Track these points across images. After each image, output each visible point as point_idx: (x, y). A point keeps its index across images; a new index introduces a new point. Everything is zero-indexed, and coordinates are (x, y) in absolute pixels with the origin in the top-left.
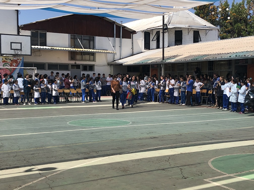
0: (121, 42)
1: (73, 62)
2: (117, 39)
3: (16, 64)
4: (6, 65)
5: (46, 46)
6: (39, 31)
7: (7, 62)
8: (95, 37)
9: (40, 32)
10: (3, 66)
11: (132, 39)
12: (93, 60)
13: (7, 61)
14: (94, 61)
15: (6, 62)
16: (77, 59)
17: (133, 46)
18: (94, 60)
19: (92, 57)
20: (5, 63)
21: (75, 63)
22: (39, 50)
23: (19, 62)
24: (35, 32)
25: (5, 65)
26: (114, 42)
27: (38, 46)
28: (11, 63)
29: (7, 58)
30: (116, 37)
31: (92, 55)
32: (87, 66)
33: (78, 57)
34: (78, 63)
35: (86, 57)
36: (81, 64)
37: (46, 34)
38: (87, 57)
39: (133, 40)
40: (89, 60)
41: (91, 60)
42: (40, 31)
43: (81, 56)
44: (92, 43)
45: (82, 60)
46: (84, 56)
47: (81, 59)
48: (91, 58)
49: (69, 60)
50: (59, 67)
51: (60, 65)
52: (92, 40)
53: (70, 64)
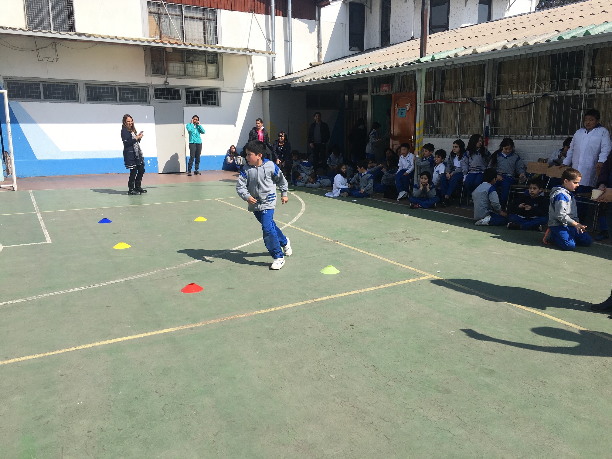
0: (288, 29)
1: (158, 81)
2: (279, 20)
5: (74, 31)
8: (218, 11)
11: (317, 22)
12: (215, 75)
14: (220, 79)
16: (170, 72)
17: (319, 39)
18: (218, 76)
19: (212, 69)
21: (166, 83)
22: (54, 43)
26: (272, 27)
30: (275, 14)
31: (212, 62)
32: (199, 92)
33: (174, 67)
34: (174, 82)
35: (196, 67)
36: (183, 87)
38: (199, 68)
39: (319, 24)
40: (206, 76)
41: (209, 74)
43: (182, 65)
44: (210, 26)
45: (185, 75)
46: (189, 66)
47: (182, 73)
48: (209, 71)
49: (147, 76)
50: (120, 93)
51: (123, 89)
52: (211, 21)
53: (152, 85)
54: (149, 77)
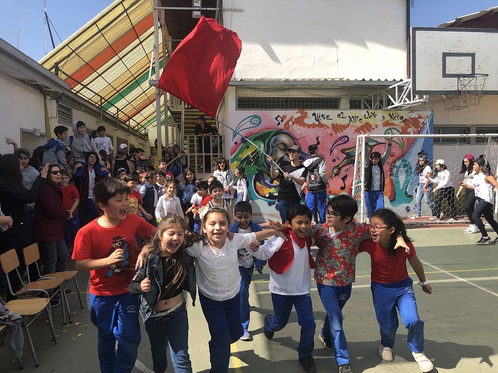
3: (415, 128)
7: (395, 125)
13: (395, 122)
15: (392, 124)
20: (389, 127)
23: (423, 124)
25: (389, 132)
28: (403, 128)
29: (394, 115)
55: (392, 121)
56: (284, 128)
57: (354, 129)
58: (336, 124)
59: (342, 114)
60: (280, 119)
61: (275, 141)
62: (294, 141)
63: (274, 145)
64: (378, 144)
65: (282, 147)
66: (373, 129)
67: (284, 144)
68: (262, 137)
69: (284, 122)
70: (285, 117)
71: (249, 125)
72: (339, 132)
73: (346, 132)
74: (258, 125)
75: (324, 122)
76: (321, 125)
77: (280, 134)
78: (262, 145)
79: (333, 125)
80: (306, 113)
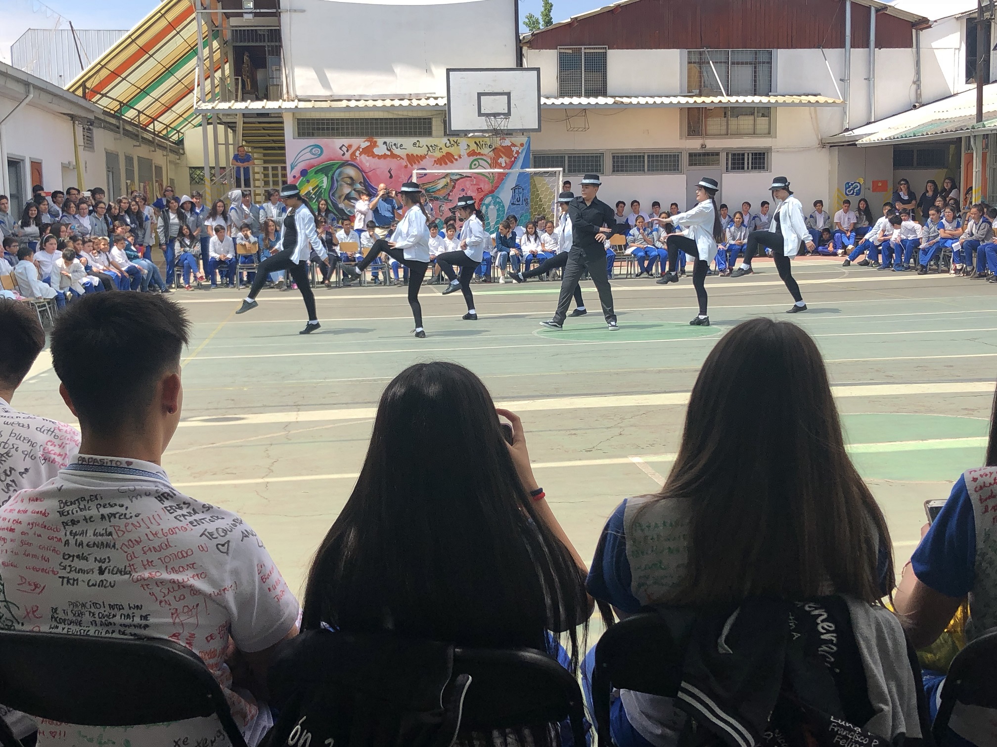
0: (870, 64)
1: (694, 144)
2: (858, 54)
3: (508, 160)
4: (479, 165)
5: (604, 94)
6: (583, 47)
7: (482, 155)
8: (774, 51)
9: (587, 51)
10: (471, 168)
11: (914, 49)
12: (766, 131)
13: (482, 152)
14: (771, 137)
15: (479, 154)
16: (709, 132)
17: (918, 72)
18: (769, 133)
19: (762, 122)
20: (475, 157)
21: (703, 146)
22: (584, 110)
23: (517, 152)
24: (570, 51)
25: (475, 165)
26: (846, 63)
27: (580, 96)
28: (492, 158)
29: (481, 143)
30: (852, 47)
31: (763, 116)
32: (743, 155)
33: (714, 124)
34: (713, 144)
35: (741, 122)
36: (724, 149)
37: (605, 55)
38: (746, 122)
39: (918, 53)
40: (754, 134)
41: (758, 131)
42: (585, 48)
43: (724, 121)
44: (762, 70)
45: (727, 134)
46: (733, 122)
47: (724, 132)
48: (758, 127)
49: (681, 139)
50: (648, 161)
51: (653, 156)
52: (764, 65)
53: (685, 149)
54: (683, 141)
55: (479, 150)
56: (350, 159)
57: (434, 159)
58: (412, 155)
59: (418, 143)
60: (344, 149)
61: (340, 174)
62: (363, 176)
63: (339, 179)
64: (461, 178)
65: (349, 181)
66: (456, 160)
67: (351, 178)
68: (325, 170)
69: (350, 152)
70: (350, 146)
71: (309, 156)
72: (415, 163)
73: (423, 163)
74: (320, 155)
75: (397, 151)
76: (393, 156)
77: (346, 166)
78: (325, 179)
79: (407, 155)
80: (376, 142)
